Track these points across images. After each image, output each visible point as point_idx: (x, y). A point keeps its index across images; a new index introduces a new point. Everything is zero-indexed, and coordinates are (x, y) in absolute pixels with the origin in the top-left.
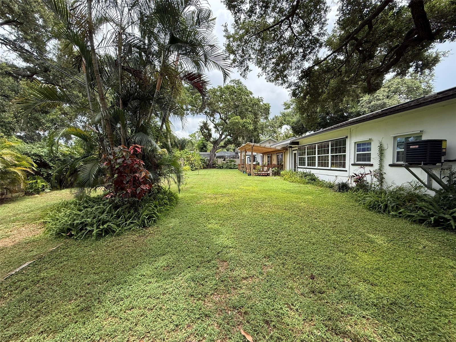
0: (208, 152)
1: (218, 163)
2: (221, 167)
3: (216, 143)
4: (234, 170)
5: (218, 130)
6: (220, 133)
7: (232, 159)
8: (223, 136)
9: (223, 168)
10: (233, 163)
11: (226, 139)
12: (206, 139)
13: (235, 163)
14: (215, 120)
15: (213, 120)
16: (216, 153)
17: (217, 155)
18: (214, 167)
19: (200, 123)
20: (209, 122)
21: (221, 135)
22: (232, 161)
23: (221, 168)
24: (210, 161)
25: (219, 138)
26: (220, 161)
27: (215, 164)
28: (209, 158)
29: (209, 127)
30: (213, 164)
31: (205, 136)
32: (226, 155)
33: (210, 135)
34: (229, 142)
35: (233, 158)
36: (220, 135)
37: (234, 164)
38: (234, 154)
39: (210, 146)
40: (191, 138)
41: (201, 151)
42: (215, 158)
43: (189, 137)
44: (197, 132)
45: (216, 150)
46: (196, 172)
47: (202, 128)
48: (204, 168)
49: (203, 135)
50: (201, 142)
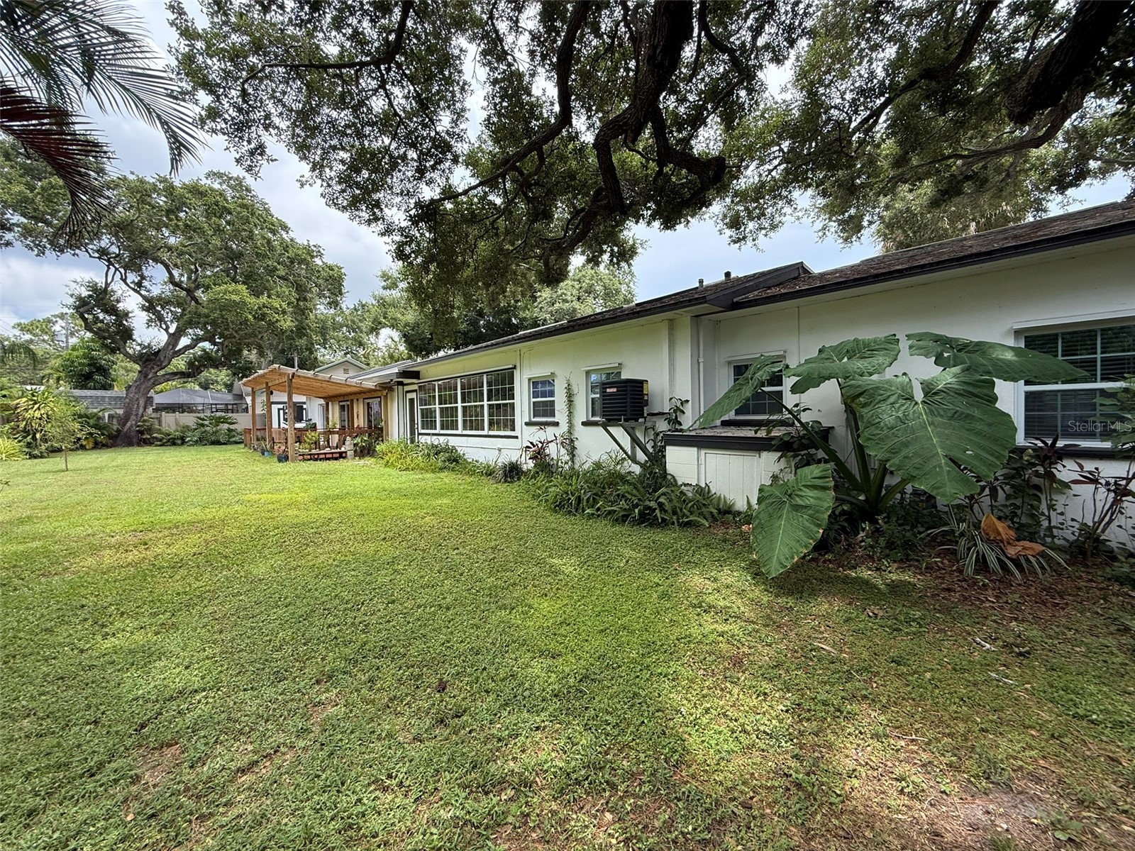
0: (118, 391)
1: (165, 428)
2: (175, 441)
3: (151, 360)
4: (229, 447)
5: (160, 319)
6: (172, 330)
7: (219, 414)
8: (184, 341)
9: (183, 443)
10: (226, 426)
11: (197, 351)
12: (104, 346)
13: (232, 427)
14: (145, 283)
15: (139, 284)
16: (152, 393)
17: (158, 399)
18: (147, 443)
19: (73, 285)
20: (118, 287)
21: (174, 338)
22: (219, 421)
23: (174, 444)
24: (124, 420)
25: (168, 344)
26: (170, 422)
27: (149, 430)
28: (121, 412)
29: (121, 306)
30: (142, 433)
31: (101, 334)
32: (199, 400)
33: (127, 334)
34: (207, 361)
35: (227, 411)
36: (170, 335)
37: (229, 430)
38: (228, 398)
39: (125, 371)
40: (28, 337)
41: (84, 387)
42: (150, 410)
43: (17, 332)
44: (62, 316)
45: (155, 384)
46: (56, 462)
47: (82, 306)
48: (97, 446)
49: (88, 328)
50: (80, 352)
